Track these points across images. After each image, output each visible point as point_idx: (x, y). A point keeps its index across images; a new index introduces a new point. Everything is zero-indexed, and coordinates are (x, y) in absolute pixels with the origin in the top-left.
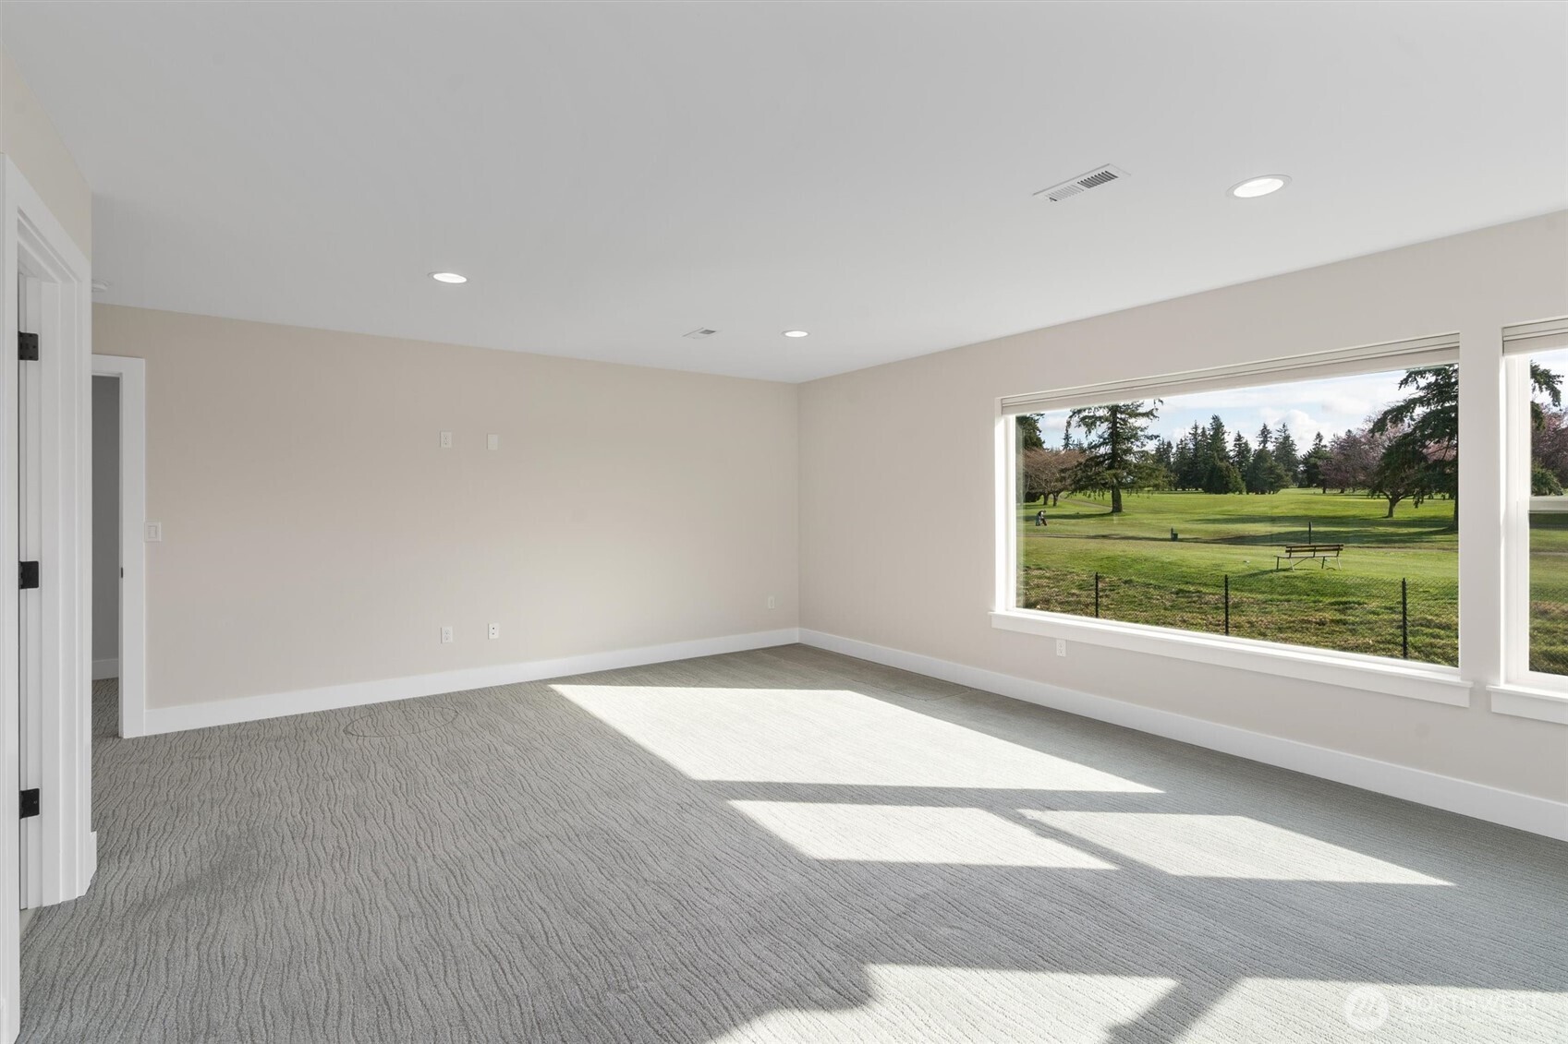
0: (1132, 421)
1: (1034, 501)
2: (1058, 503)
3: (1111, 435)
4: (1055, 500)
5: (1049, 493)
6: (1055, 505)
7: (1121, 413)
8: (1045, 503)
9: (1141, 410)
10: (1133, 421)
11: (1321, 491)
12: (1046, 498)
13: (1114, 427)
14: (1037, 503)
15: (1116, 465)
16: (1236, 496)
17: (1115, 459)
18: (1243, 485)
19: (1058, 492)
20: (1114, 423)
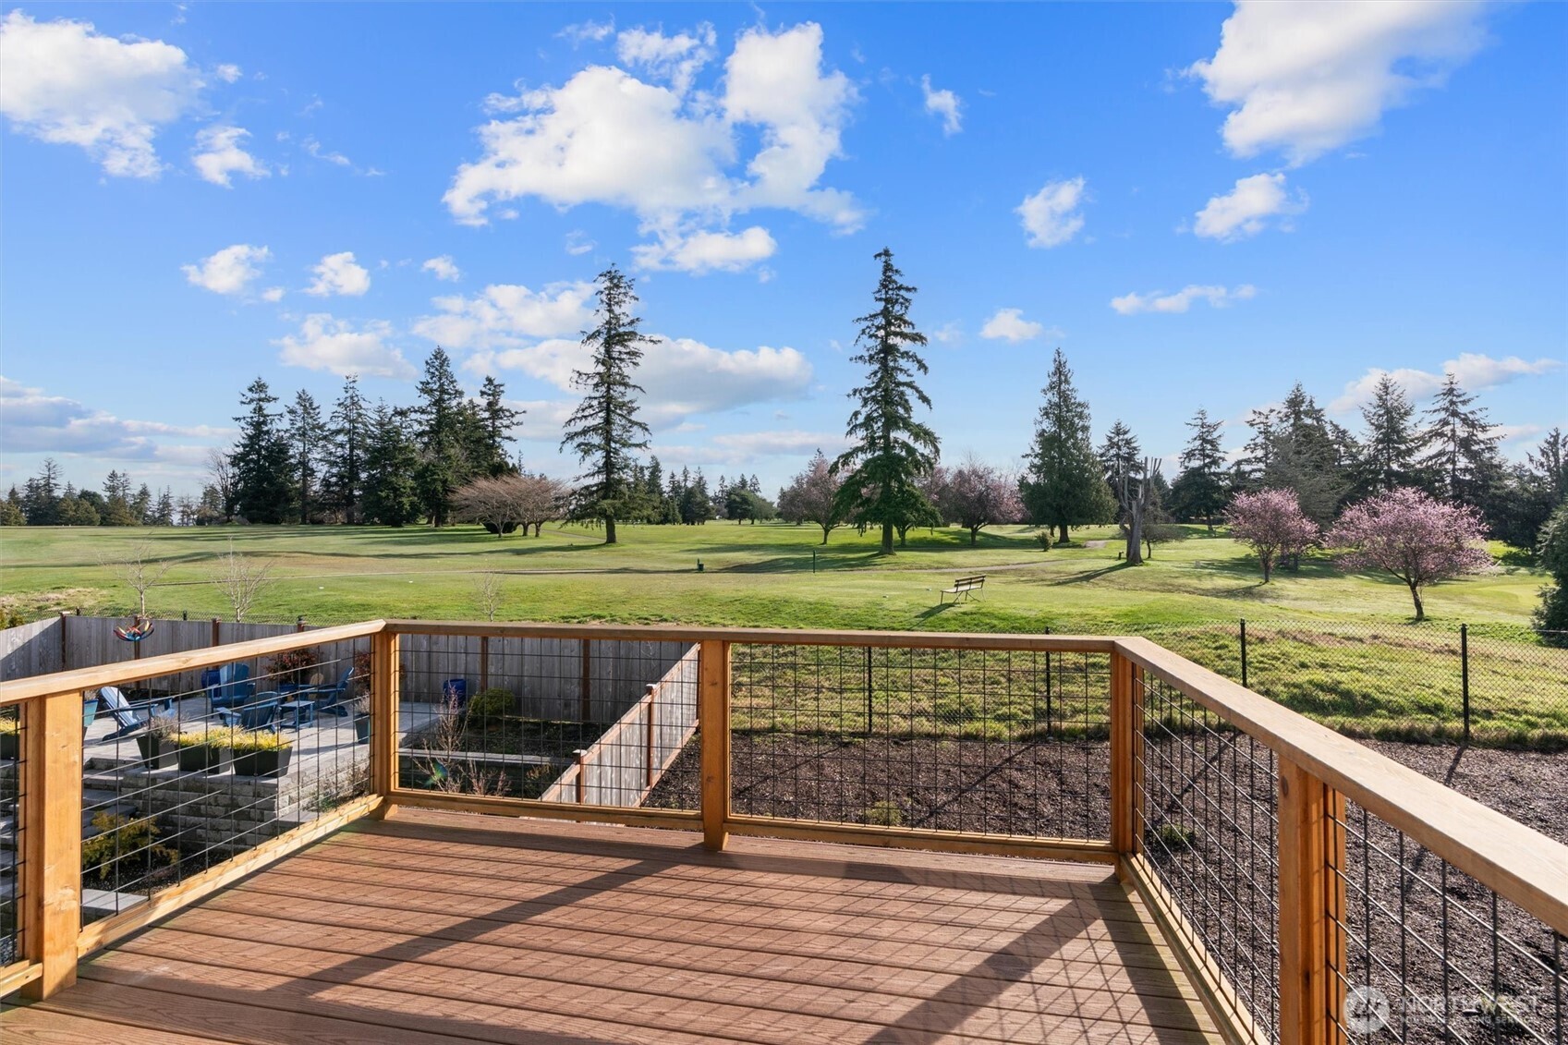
0: (625, 450)
1: (510, 532)
2: (540, 534)
3: (605, 463)
4: (538, 530)
5: (529, 523)
6: (537, 535)
7: (616, 442)
8: (525, 534)
9: (633, 441)
10: (625, 452)
11: (736, 522)
12: (526, 529)
13: (608, 457)
14: (514, 533)
15: (611, 494)
16: (677, 526)
17: (608, 488)
18: (680, 517)
19: (541, 523)
20: (608, 452)
